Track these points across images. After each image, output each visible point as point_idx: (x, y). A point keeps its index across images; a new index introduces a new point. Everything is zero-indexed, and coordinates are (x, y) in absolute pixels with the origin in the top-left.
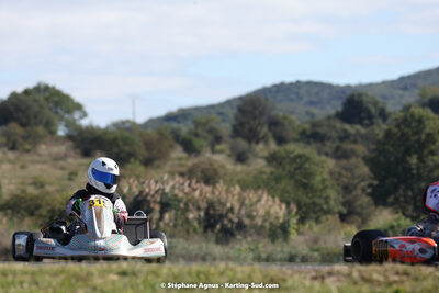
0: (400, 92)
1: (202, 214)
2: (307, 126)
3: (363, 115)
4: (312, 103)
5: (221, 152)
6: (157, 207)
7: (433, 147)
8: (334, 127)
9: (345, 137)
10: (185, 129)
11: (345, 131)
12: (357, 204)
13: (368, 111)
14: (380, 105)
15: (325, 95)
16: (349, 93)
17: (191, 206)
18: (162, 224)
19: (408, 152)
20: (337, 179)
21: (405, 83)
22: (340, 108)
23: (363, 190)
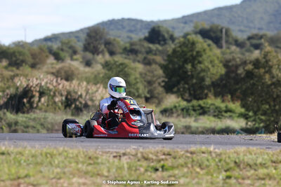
0: (182, 25)
1: (64, 98)
2: (128, 45)
3: (161, 38)
4: (131, 31)
5: (76, 60)
6: (37, 94)
7: (201, 59)
8: (143, 46)
9: (149, 51)
10: (55, 46)
11: (149, 48)
12: (156, 92)
13: (163, 36)
14: (171, 33)
15: (139, 26)
16: (153, 25)
17: (57, 93)
18: (40, 104)
19: (186, 61)
20: (144, 78)
21: (185, 20)
22: (147, 35)
23: (159, 84)
